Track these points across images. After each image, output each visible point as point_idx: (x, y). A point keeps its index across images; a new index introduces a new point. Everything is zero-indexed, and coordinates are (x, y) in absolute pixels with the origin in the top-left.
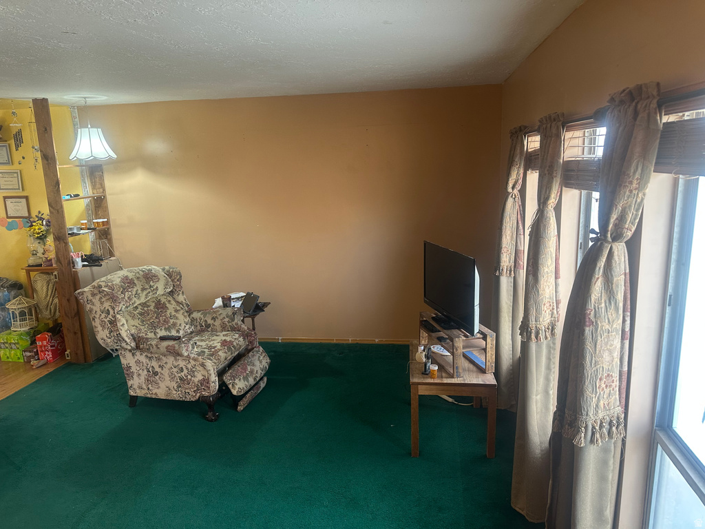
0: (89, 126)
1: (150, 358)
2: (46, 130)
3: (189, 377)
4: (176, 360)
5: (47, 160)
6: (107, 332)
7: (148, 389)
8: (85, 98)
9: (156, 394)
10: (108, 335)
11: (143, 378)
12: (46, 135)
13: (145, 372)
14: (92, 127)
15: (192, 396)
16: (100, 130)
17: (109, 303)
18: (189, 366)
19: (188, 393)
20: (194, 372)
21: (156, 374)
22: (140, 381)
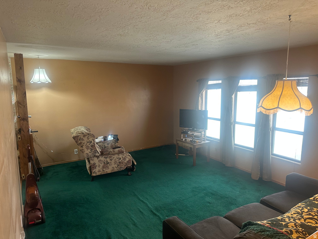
0: (40, 68)
1: (106, 158)
2: (21, 68)
3: (123, 161)
4: (118, 156)
5: (20, 82)
6: (89, 150)
7: (103, 171)
8: (38, 55)
9: (107, 172)
10: (90, 151)
11: (101, 167)
12: (21, 71)
13: (103, 164)
14: (41, 68)
15: (124, 167)
16: (44, 70)
17: (92, 138)
18: (124, 157)
19: (122, 167)
20: (125, 158)
21: (108, 163)
22: (99, 169)
